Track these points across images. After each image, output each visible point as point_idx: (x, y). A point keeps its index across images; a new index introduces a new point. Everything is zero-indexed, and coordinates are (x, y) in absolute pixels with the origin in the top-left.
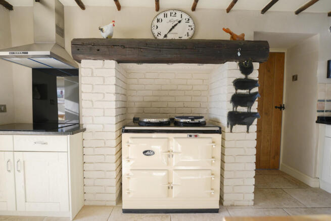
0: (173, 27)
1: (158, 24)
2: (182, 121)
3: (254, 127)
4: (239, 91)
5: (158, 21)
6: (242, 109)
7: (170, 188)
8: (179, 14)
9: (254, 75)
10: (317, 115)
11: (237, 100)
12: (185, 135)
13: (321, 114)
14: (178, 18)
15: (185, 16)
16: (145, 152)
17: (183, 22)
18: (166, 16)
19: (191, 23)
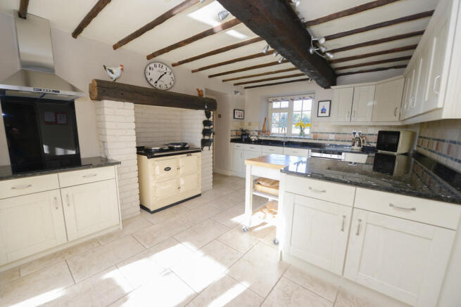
0: (161, 76)
1: (150, 71)
2: (176, 146)
3: (211, 147)
4: (206, 127)
5: (150, 69)
6: (207, 138)
7: (179, 188)
8: (164, 67)
9: (211, 119)
10: (231, 138)
11: (205, 132)
12: (185, 155)
13: (233, 138)
14: (164, 70)
15: (168, 70)
16: (165, 170)
17: (168, 73)
18: (155, 66)
19: (172, 76)
